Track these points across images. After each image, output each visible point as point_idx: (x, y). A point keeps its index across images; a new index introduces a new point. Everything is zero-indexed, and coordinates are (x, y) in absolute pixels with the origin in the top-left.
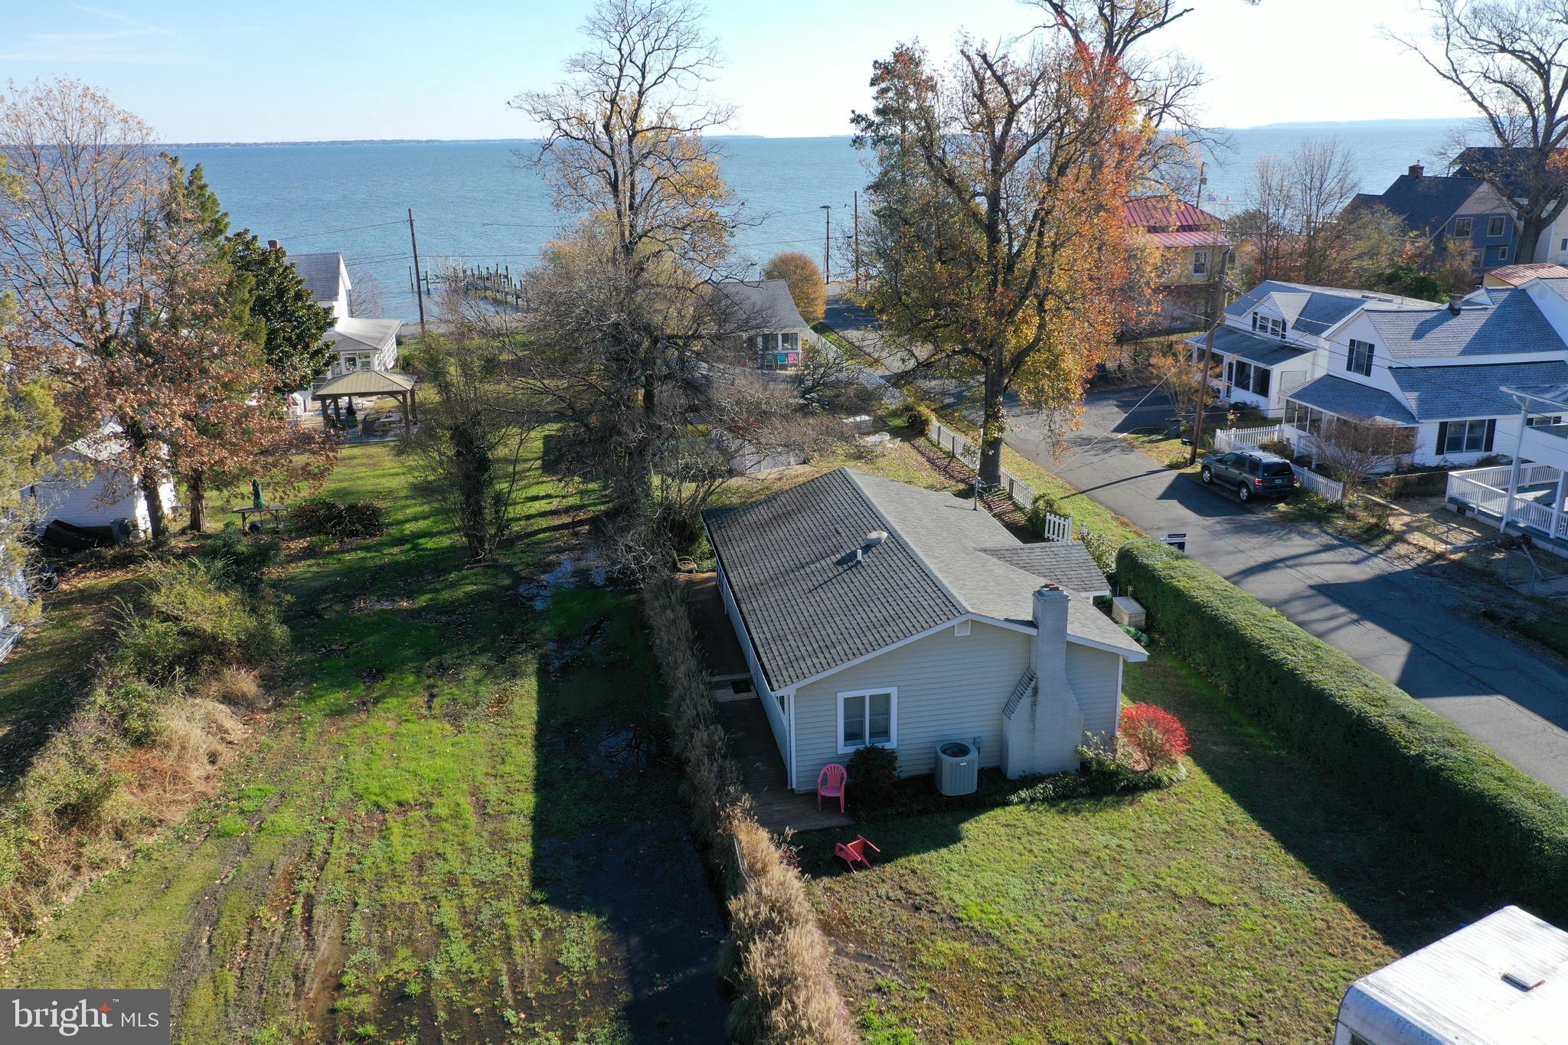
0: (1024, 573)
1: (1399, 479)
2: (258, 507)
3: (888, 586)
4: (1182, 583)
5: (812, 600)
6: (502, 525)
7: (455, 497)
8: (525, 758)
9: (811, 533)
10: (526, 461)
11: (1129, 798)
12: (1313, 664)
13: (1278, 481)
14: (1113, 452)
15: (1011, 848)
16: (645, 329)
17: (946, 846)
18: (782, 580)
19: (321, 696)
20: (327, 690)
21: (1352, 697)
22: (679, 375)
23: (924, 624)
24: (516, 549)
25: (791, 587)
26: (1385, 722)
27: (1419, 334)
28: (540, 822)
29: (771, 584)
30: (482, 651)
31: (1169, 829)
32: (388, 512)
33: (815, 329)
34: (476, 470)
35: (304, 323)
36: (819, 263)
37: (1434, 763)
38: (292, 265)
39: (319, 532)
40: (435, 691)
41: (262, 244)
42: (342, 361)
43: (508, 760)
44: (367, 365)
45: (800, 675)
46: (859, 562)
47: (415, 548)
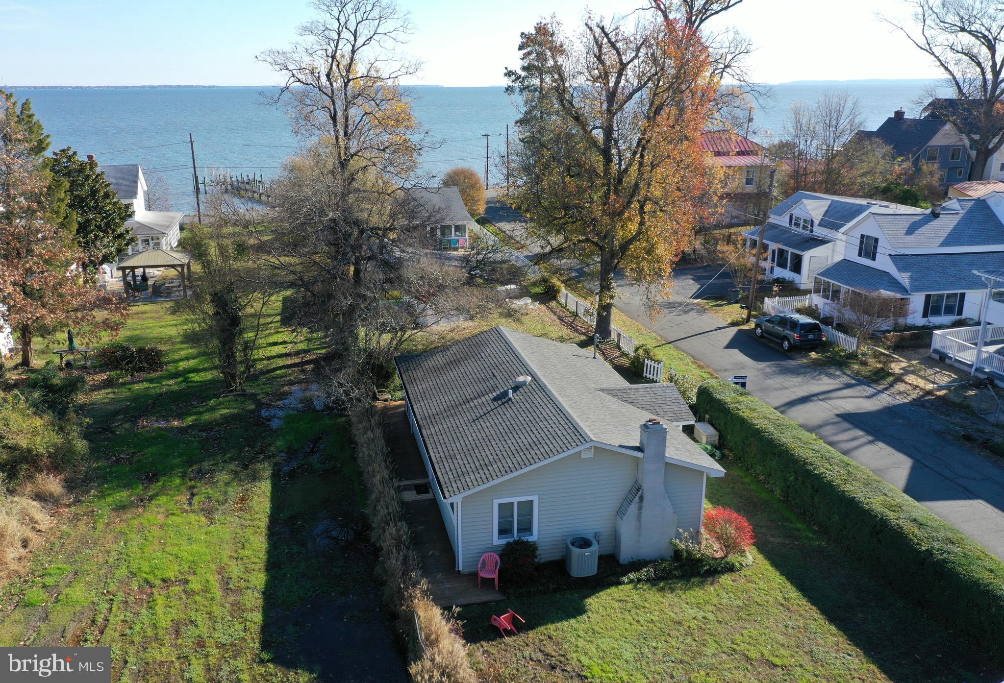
0: (632, 408)
1: (897, 335)
2: (71, 349)
3: (532, 419)
4: (746, 414)
5: (475, 428)
6: (249, 364)
7: (215, 343)
8: (259, 545)
9: (474, 376)
10: (269, 316)
11: (710, 579)
12: (845, 478)
13: (811, 337)
14: (691, 313)
15: (624, 619)
16: (354, 223)
17: (575, 617)
18: (452, 411)
19: (109, 495)
20: (114, 489)
21: (876, 503)
22: (379, 256)
23: (559, 449)
24: (260, 382)
25: (460, 417)
26: (901, 524)
27: (911, 231)
28: (269, 595)
29: (445, 414)
30: (232, 459)
31: (741, 604)
32: (167, 353)
33: (478, 221)
34: (230, 325)
35: (110, 215)
36: (481, 175)
37: (940, 557)
38: (102, 173)
39: (116, 368)
40: (195, 491)
41: (82, 157)
42: (139, 242)
43: (247, 545)
44: (157, 245)
45: (465, 487)
46: (510, 399)
47: (186, 380)
